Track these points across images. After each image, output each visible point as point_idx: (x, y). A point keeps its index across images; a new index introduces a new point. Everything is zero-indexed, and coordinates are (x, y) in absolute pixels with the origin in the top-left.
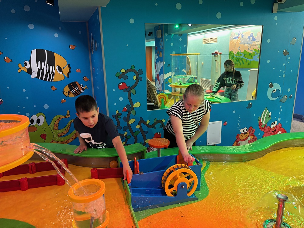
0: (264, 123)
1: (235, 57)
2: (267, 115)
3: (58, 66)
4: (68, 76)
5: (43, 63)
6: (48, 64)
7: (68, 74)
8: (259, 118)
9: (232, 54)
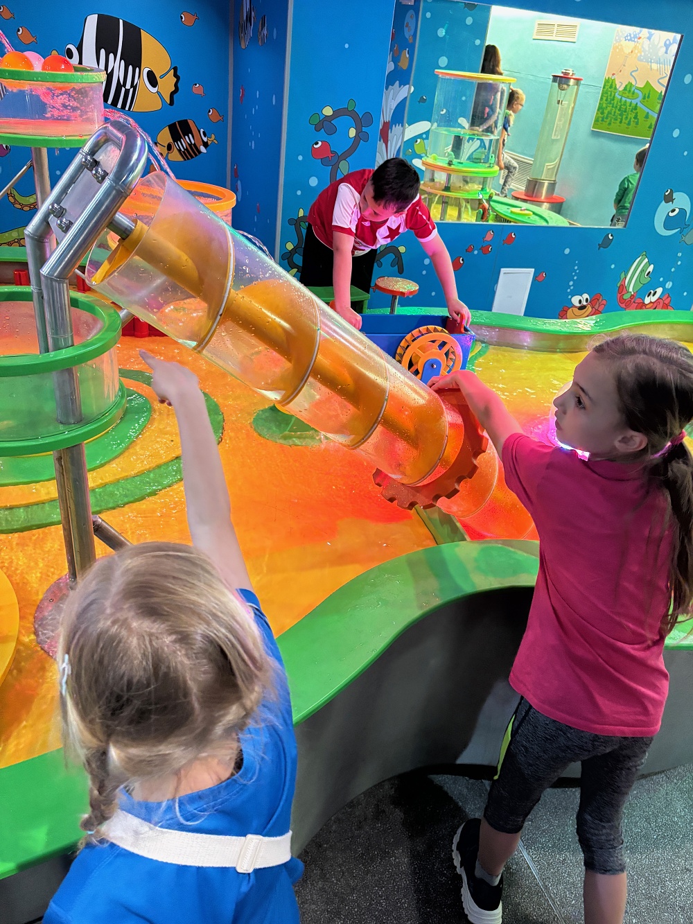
0: (631, 290)
1: (618, 97)
2: (643, 271)
3: (147, 70)
4: (172, 103)
5: (111, 56)
6: (123, 61)
7: (172, 94)
8: (623, 276)
9: (611, 87)
